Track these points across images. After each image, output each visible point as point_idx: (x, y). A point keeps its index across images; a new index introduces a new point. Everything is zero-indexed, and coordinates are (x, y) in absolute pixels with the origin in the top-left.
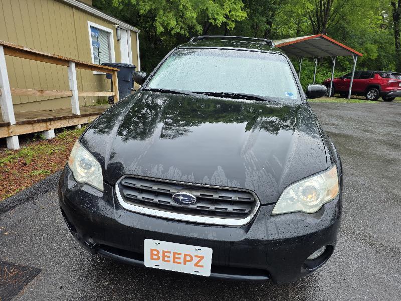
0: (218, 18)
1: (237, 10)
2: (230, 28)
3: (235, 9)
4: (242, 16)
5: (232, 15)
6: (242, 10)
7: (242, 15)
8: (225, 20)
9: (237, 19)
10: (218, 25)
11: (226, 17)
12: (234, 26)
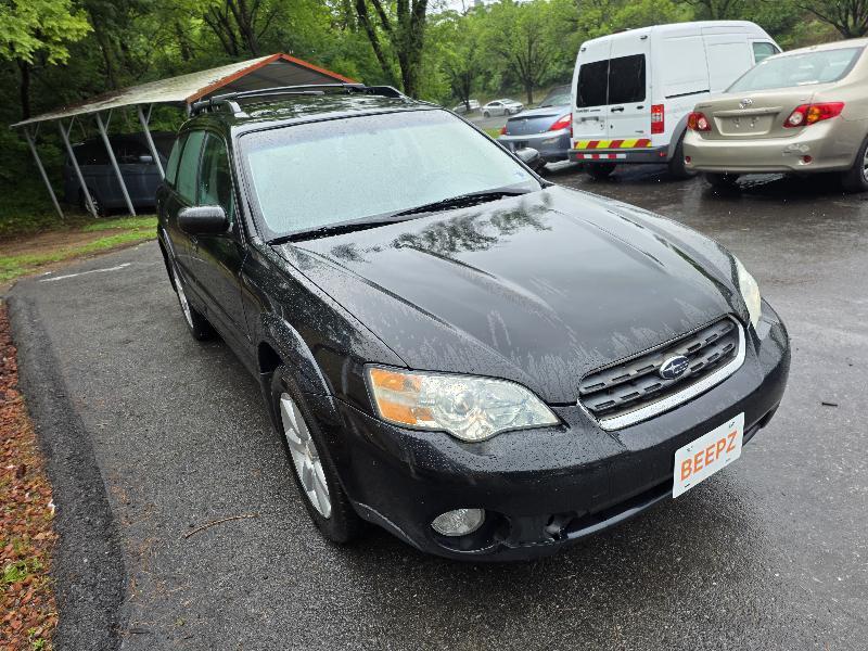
0: (18, 40)
1: (61, 18)
2: (58, 61)
3: (51, 13)
4: (78, 30)
5: (51, 29)
6: (73, 14)
7: (79, 26)
8: (39, 44)
9: (69, 37)
10: (24, 58)
11: (38, 34)
12: (67, 55)
